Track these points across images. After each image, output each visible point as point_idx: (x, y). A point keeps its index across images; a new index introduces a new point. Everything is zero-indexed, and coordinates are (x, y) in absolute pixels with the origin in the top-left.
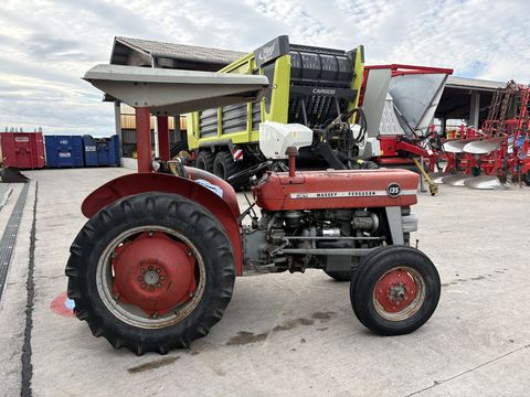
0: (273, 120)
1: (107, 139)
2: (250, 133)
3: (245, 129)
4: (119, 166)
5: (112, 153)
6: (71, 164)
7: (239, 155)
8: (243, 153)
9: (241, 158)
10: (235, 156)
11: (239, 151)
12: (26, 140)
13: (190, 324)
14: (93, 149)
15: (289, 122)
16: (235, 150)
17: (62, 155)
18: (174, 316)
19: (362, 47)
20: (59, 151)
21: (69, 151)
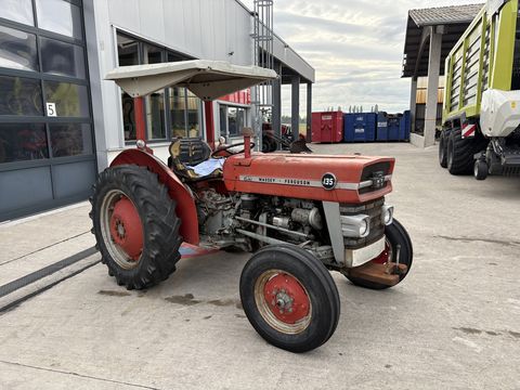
1: (400, 115)
4: (409, 142)
5: (402, 128)
6: (363, 139)
7: (470, 131)
8: (475, 129)
9: (473, 134)
10: (464, 132)
11: (469, 127)
12: (330, 118)
14: (385, 124)
17: (357, 130)
20: (356, 127)
21: (364, 127)
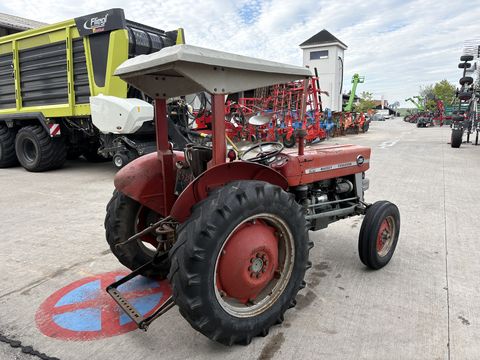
0: (110, 93)
2: (73, 107)
3: (67, 102)
7: (56, 130)
8: (61, 127)
9: (59, 133)
10: (52, 130)
11: (55, 126)
13: (285, 300)
15: (128, 97)
16: (51, 125)
18: (268, 297)
19: (182, 30)
